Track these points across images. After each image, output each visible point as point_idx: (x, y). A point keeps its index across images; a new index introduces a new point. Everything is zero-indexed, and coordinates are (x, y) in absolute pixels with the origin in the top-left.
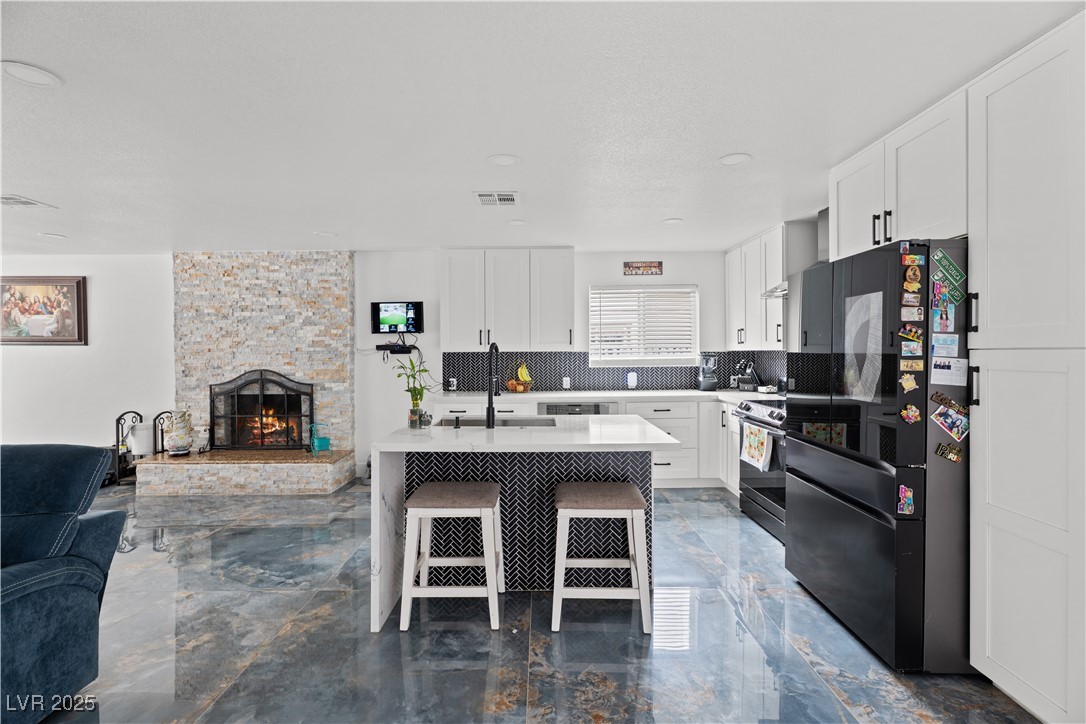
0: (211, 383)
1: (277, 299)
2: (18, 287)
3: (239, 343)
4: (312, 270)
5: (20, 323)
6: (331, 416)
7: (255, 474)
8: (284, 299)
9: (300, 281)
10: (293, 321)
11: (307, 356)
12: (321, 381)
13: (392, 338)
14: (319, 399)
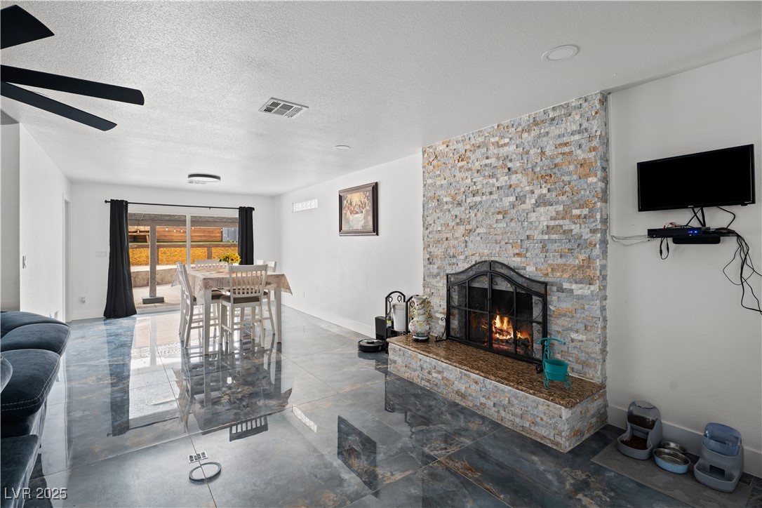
0: (448, 272)
1: (506, 178)
2: (349, 195)
3: (470, 231)
4: (548, 133)
5: (351, 220)
6: (571, 329)
8: (514, 176)
9: (532, 152)
10: (524, 202)
11: (540, 245)
12: (559, 279)
13: (682, 218)
14: (557, 303)
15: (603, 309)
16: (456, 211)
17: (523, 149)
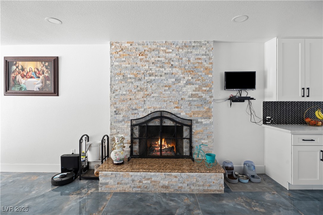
0: (131, 118)
1: (170, 69)
2: (20, 63)
3: (148, 95)
4: (191, 52)
5: (21, 83)
6: (202, 139)
7: (174, 179)
8: (174, 69)
9: (184, 59)
10: (180, 82)
11: (188, 103)
12: (196, 118)
14: (195, 128)
16: (138, 83)
17: (180, 57)
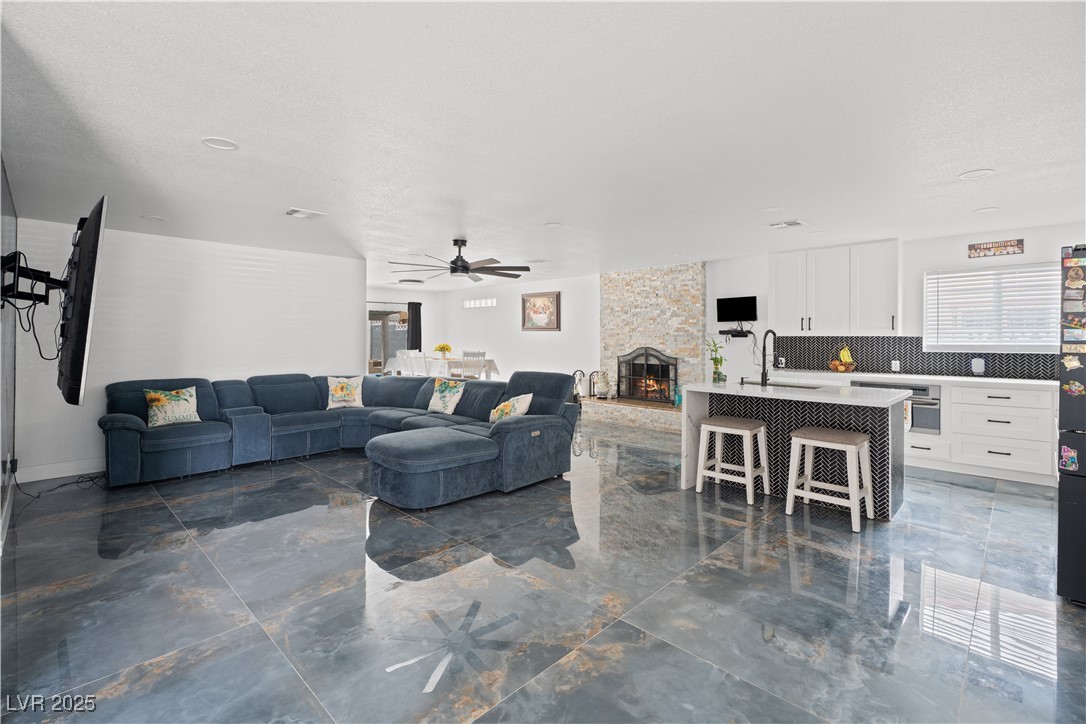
0: (619, 354)
1: (655, 300)
2: (533, 299)
3: (634, 329)
4: (678, 278)
5: (534, 319)
6: (688, 381)
8: (660, 299)
9: (669, 287)
10: (665, 314)
11: (674, 338)
12: (683, 356)
13: (733, 325)
14: (681, 369)
15: (703, 370)
16: (624, 317)
